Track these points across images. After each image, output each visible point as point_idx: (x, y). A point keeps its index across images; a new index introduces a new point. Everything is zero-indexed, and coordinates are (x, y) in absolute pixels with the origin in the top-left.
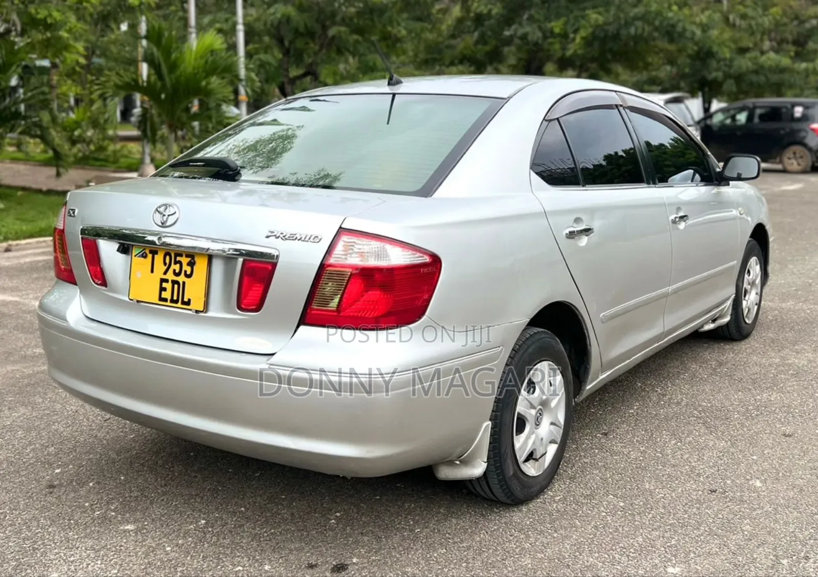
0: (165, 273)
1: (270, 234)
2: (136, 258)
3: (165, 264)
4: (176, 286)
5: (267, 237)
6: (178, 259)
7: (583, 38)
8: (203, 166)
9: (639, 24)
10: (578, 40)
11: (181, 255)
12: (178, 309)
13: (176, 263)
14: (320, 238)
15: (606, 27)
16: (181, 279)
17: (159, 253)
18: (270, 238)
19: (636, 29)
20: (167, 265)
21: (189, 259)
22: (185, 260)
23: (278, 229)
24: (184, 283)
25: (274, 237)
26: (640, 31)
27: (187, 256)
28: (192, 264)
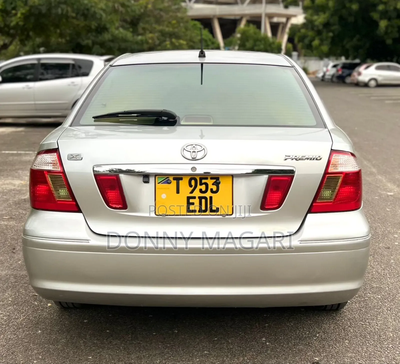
0: (192, 192)
1: (287, 157)
2: (160, 184)
3: (191, 186)
4: (203, 201)
5: (286, 160)
6: (203, 181)
7: (22, 14)
8: (137, 116)
9: (64, 6)
10: (19, 15)
11: (207, 179)
12: (208, 216)
13: (201, 184)
14: (321, 157)
15: (40, 7)
16: (208, 195)
17: (183, 179)
18: (287, 160)
19: (62, 10)
20: (193, 187)
21: (214, 181)
22: (210, 182)
23: (293, 154)
24: (211, 198)
25: (290, 160)
26: (65, 12)
27: (212, 178)
28: (217, 184)
